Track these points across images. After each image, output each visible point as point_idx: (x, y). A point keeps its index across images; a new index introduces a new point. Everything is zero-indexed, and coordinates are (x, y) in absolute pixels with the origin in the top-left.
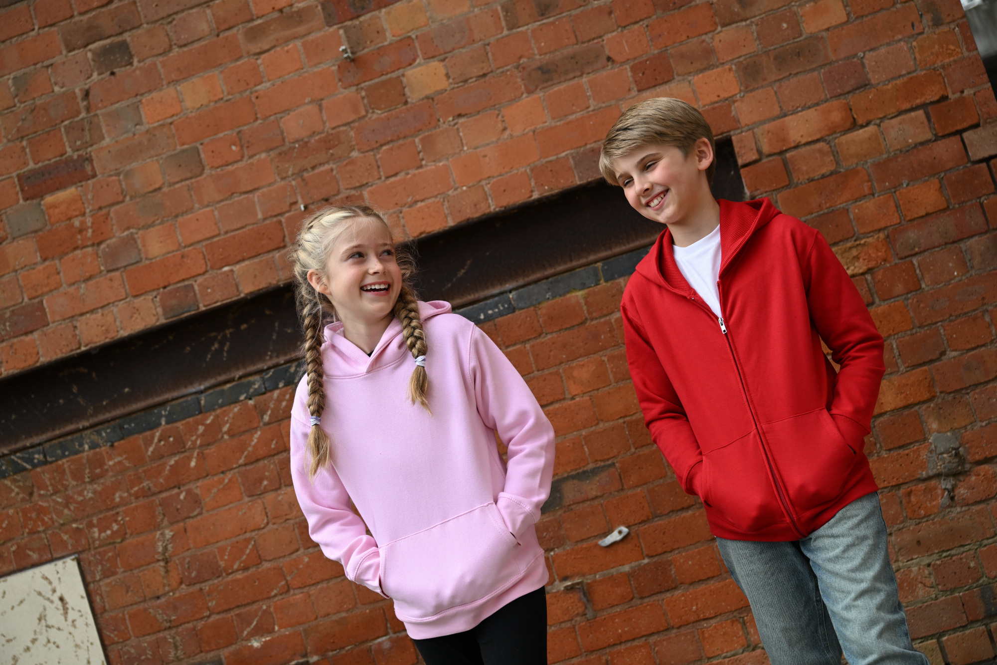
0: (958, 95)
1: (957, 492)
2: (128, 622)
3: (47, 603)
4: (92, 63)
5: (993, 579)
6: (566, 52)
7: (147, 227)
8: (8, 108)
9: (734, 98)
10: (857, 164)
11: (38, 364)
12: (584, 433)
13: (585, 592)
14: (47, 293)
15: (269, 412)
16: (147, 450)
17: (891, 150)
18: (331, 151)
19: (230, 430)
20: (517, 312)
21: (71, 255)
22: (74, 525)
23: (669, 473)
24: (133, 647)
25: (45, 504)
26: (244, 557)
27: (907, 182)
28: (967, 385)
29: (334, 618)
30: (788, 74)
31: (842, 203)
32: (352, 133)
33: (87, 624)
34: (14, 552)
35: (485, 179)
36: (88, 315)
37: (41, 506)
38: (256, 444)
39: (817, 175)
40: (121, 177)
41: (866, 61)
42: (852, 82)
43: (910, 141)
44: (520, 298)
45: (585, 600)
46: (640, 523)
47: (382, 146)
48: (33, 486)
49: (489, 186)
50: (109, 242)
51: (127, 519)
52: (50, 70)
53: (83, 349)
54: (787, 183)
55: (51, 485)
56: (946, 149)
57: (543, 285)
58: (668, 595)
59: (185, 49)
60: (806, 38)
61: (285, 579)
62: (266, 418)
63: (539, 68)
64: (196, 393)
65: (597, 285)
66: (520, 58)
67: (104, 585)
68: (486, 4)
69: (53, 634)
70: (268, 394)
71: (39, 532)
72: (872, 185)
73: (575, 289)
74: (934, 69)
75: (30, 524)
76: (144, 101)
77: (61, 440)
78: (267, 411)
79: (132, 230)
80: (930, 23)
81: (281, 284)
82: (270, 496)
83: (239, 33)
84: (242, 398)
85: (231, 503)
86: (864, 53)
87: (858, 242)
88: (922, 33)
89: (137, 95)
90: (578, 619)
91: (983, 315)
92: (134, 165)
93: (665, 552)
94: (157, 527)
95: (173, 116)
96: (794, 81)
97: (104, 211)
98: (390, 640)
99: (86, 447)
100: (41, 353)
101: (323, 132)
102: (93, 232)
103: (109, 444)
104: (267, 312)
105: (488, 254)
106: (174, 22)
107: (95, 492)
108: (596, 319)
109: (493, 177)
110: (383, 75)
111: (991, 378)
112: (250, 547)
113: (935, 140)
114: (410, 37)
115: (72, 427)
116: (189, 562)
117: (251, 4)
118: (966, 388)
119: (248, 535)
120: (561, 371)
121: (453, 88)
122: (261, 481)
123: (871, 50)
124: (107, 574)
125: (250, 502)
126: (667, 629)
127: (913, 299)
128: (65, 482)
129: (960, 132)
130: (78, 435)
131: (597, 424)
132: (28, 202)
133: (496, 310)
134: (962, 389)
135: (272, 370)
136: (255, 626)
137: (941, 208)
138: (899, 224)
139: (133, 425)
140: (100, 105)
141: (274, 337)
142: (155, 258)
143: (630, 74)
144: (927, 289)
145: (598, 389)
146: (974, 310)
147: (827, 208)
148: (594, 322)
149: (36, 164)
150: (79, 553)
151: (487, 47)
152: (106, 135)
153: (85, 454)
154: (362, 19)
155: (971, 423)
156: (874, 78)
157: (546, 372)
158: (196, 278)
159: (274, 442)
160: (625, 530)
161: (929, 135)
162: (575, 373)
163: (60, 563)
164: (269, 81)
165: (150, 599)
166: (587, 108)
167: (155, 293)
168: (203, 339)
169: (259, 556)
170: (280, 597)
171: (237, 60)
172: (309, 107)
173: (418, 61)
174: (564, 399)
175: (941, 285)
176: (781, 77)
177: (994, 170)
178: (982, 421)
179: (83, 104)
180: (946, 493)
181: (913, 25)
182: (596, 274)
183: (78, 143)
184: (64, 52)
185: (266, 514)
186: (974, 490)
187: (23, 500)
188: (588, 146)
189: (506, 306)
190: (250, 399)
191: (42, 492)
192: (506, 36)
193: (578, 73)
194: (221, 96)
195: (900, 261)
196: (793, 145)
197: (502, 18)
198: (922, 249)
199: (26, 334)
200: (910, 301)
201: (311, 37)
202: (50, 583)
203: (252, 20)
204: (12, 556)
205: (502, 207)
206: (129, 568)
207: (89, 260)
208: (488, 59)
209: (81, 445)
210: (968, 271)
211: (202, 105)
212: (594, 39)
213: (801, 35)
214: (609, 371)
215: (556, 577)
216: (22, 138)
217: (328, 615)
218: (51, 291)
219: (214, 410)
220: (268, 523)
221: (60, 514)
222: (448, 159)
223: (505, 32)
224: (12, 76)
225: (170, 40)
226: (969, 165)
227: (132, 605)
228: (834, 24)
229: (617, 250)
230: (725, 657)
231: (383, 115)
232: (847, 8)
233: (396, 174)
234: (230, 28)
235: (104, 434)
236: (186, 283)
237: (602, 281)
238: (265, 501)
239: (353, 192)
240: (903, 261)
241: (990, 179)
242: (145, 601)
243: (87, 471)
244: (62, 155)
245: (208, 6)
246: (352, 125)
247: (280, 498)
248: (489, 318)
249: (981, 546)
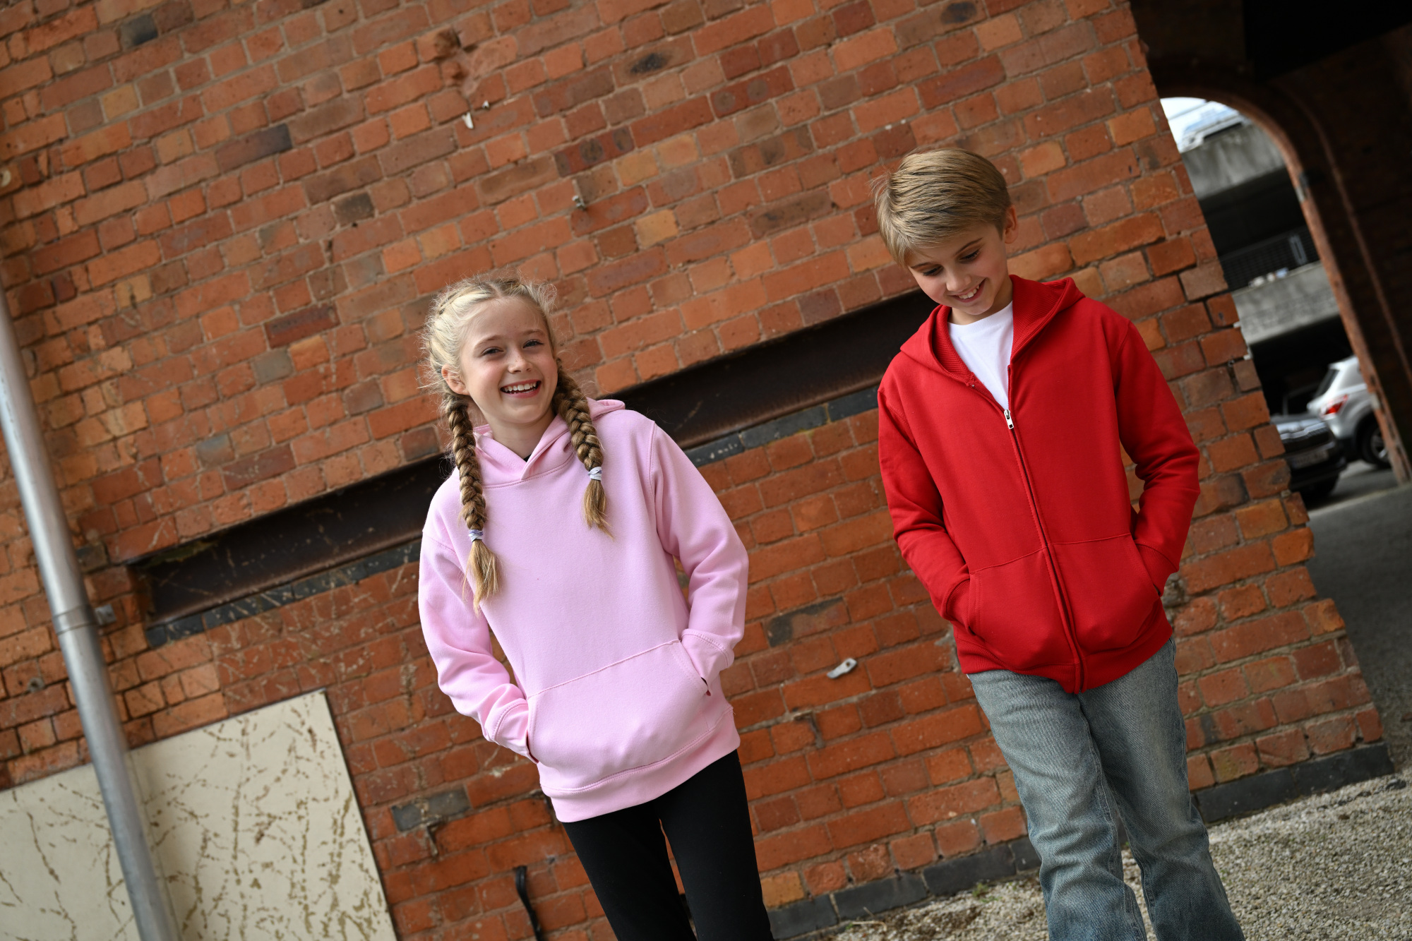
0: (1175, 236)
1: (1176, 623)
2: (374, 753)
3: (296, 735)
4: (335, 215)
5: (1213, 707)
6: (793, 198)
7: (388, 372)
8: (255, 260)
11: (286, 506)
12: (812, 568)
13: (814, 722)
14: (294, 437)
16: (391, 588)
17: (1110, 290)
18: (565, 298)
20: (747, 452)
21: (316, 401)
22: (322, 660)
23: (895, 606)
24: (379, 777)
25: (293, 640)
32: (585, 280)
33: (335, 756)
34: (265, 686)
35: (715, 323)
36: (333, 458)
37: (290, 642)
40: (364, 325)
41: (1084, 205)
42: (1071, 225)
43: (1128, 282)
44: (749, 438)
45: (814, 730)
46: (868, 655)
47: (614, 291)
48: (282, 623)
49: (718, 329)
50: (352, 387)
51: (373, 654)
52: (295, 223)
53: (329, 490)
55: (300, 621)
56: (1163, 290)
57: (772, 425)
58: (895, 725)
59: (424, 201)
60: (1026, 183)
63: (767, 215)
65: (824, 424)
66: (748, 205)
67: (351, 718)
68: (715, 153)
69: (302, 765)
71: (287, 667)
73: (802, 429)
74: (1152, 212)
75: (280, 660)
76: (385, 251)
77: (309, 578)
79: (375, 376)
80: (1147, 167)
83: (475, 184)
88: (1139, 176)
89: (378, 245)
90: (808, 748)
92: (376, 313)
93: (892, 684)
94: (401, 661)
95: (413, 265)
97: (348, 358)
99: (333, 585)
100: (288, 494)
101: (557, 279)
102: (338, 378)
103: (354, 582)
105: (717, 395)
106: (414, 175)
107: (341, 628)
108: (823, 457)
109: (722, 321)
110: (614, 223)
111: (1209, 511)
113: (1153, 281)
114: (640, 187)
115: (318, 566)
116: (432, 695)
117: (487, 156)
120: (789, 508)
121: (683, 236)
123: (1090, 193)
124: (354, 706)
126: (895, 758)
128: (313, 619)
129: (1176, 273)
130: (324, 573)
131: (825, 559)
132: (275, 350)
133: (726, 450)
136: (497, 756)
137: (1159, 347)
139: (377, 563)
140: (343, 256)
142: (397, 402)
143: (854, 219)
145: (825, 526)
148: (822, 461)
149: (282, 312)
150: (327, 686)
151: (716, 196)
152: (349, 285)
153: (331, 592)
154: (594, 169)
155: (1190, 556)
156: (1092, 221)
157: (775, 509)
158: (436, 421)
160: (853, 662)
161: (1146, 276)
162: (804, 510)
163: (308, 697)
164: (505, 230)
165: (396, 731)
166: (813, 253)
167: (397, 436)
171: (474, 210)
172: (544, 255)
173: (648, 209)
174: (793, 535)
177: (1211, 309)
178: (1200, 554)
179: (326, 255)
181: (1130, 169)
182: (822, 414)
183: (323, 292)
184: (308, 205)
186: (1194, 621)
187: (273, 636)
188: (814, 290)
189: (736, 445)
191: (291, 628)
192: (735, 184)
193: (804, 219)
194: (459, 245)
197: (730, 167)
199: (274, 476)
201: (545, 188)
202: (299, 716)
203: (488, 172)
204: (263, 690)
205: (731, 350)
206: (374, 701)
207: (334, 404)
208: (716, 207)
209: (328, 583)
211: (440, 255)
212: (818, 186)
213: (1020, 179)
214: (836, 508)
215: (786, 708)
216: (268, 288)
218: (297, 435)
221: (308, 650)
222: (678, 304)
223: (733, 180)
224: (258, 229)
225: (410, 192)
226: (1186, 304)
227: (377, 736)
228: (1053, 167)
229: (843, 390)
230: (951, 785)
231: (615, 262)
232: (1067, 153)
233: (628, 319)
234: (467, 180)
235: (349, 572)
236: (427, 426)
237: (829, 421)
239: (587, 337)
241: (1206, 318)
242: (390, 732)
243: (334, 608)
244: (307, 304)
245: (446, 159)
246: (586, 272)
248: (719, 458)
249: (1200, 675)
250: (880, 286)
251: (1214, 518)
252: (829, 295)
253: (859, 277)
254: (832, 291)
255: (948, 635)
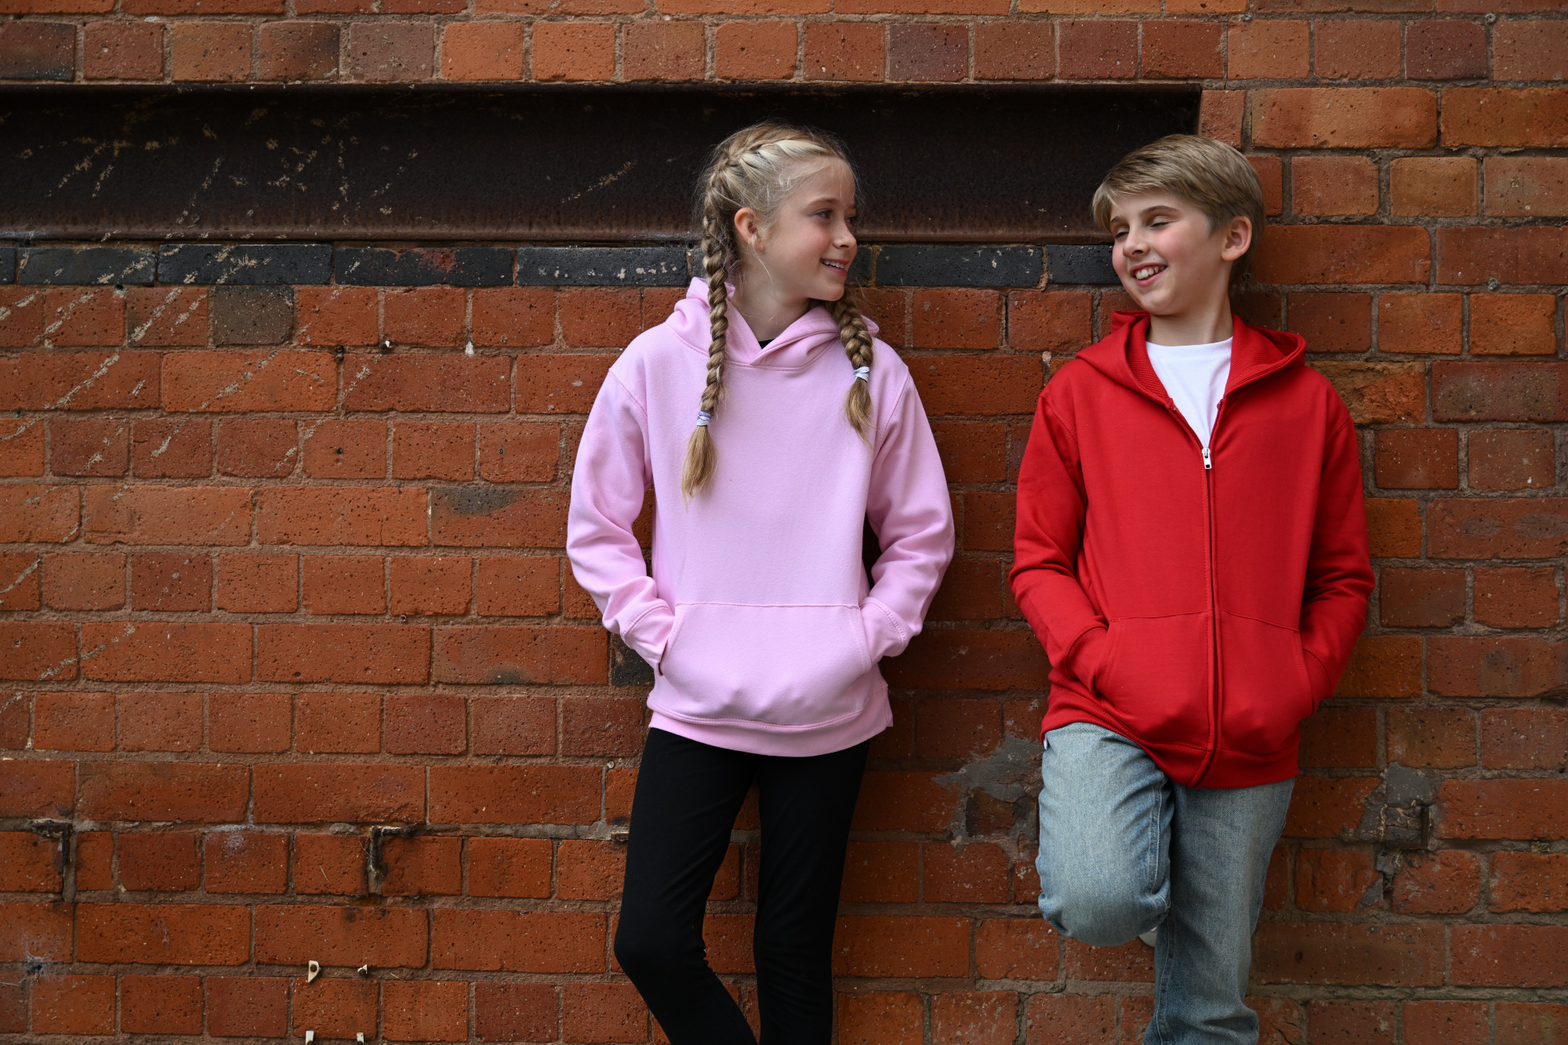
1: (1399, 884)
9: (1231, 20)
10: (1417, 218)
15: (149, 324)
17: (1488, 213)
19: (59, 333)
26: (11, 587)
27: (1497, 282)
28: (1483, 694)
29: (150, 758)
30: (1346, 6)
31: (1366, 283)
35: (713, 15)
38: (100, 377)
39: (1337, 214)
41: (1493, 31)
42: (1459, 63)
43: (1528, 208)
49: (716, 30)
54: (1277, 212)
61: (78, 655)
62: (139, 334)
64: (15, 240)
70: (158, 289)
72: (1432, 266)
78: (147, 320)
81: (252, 85)
82: (98, 487)
84: (104, 279)
85: (18, 475)
86: (1498, 15)
87: (1371, 365)
91: (1553, 574)
96: (1352, 23)
98: (246, 834)
104: (207, 133)
105: (670, 160)
109: (729, 16)
111: (1529, 694)
112: (28, 571)
118: (1479, 699)
119: (30, 548)
122: (90, 451)
123: (1510, 15)
125: (54, 485)
127: (1438, 503)
133: (654, 271)
134: (1471, 698)
135: (181, 246)
137: (1543, 352)
138: (1456, 355)
141: (205, 185)
144: (1468, 492)
146: (1542, 560)
147: (1334, 283)
155: (1466, 766)
156: (1499, 69)
158: (86, 19)
159: (141, 385)
161: (1565, 210)
168: (65, 143)
169: (41, 594)
170: (56, 687)
175: (1498, 494)
176: (1331, 9)
178: (1487, 768)
180: (1381, 880)
185: (81, 517)
186: (1432, 891)
188: (929, 18)
189: (674, 269)
190: (120, 287)
195: (1436, 425)
196: (1311, 143)
198: (1483, 416)
200: (1431, 505)
205: (728, 79)
210: (1554, 485)
215: (603, 812)
217: (140, 750)
219: (42, 285)
220: (77, 537)
236: (65, 22)
237: (871, 283)
238: (86, 493)
240: (1443, 426)
247: (116, 497)
248: (633, 281)
249: (1410, 996)
250: (1057, 51)
251: (1534, 707)
252: (953, 38)
253: (1024, 21)
254: (962, 31)
255: (963, 771)
